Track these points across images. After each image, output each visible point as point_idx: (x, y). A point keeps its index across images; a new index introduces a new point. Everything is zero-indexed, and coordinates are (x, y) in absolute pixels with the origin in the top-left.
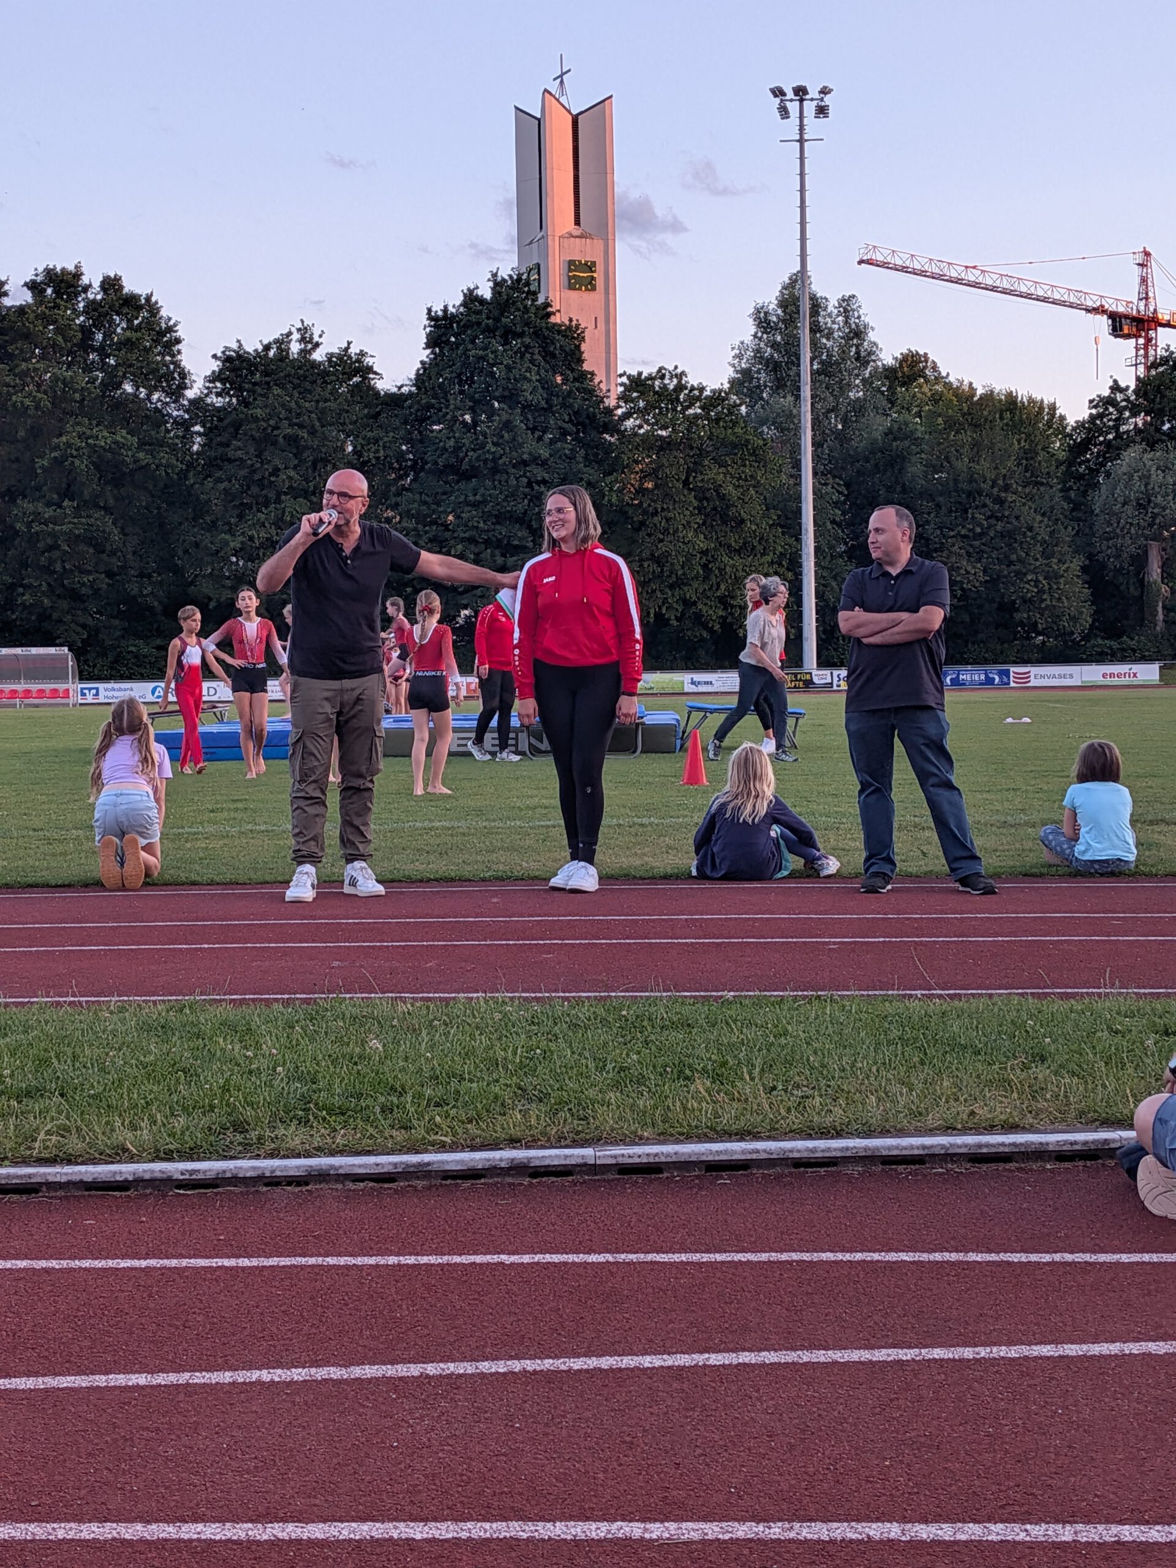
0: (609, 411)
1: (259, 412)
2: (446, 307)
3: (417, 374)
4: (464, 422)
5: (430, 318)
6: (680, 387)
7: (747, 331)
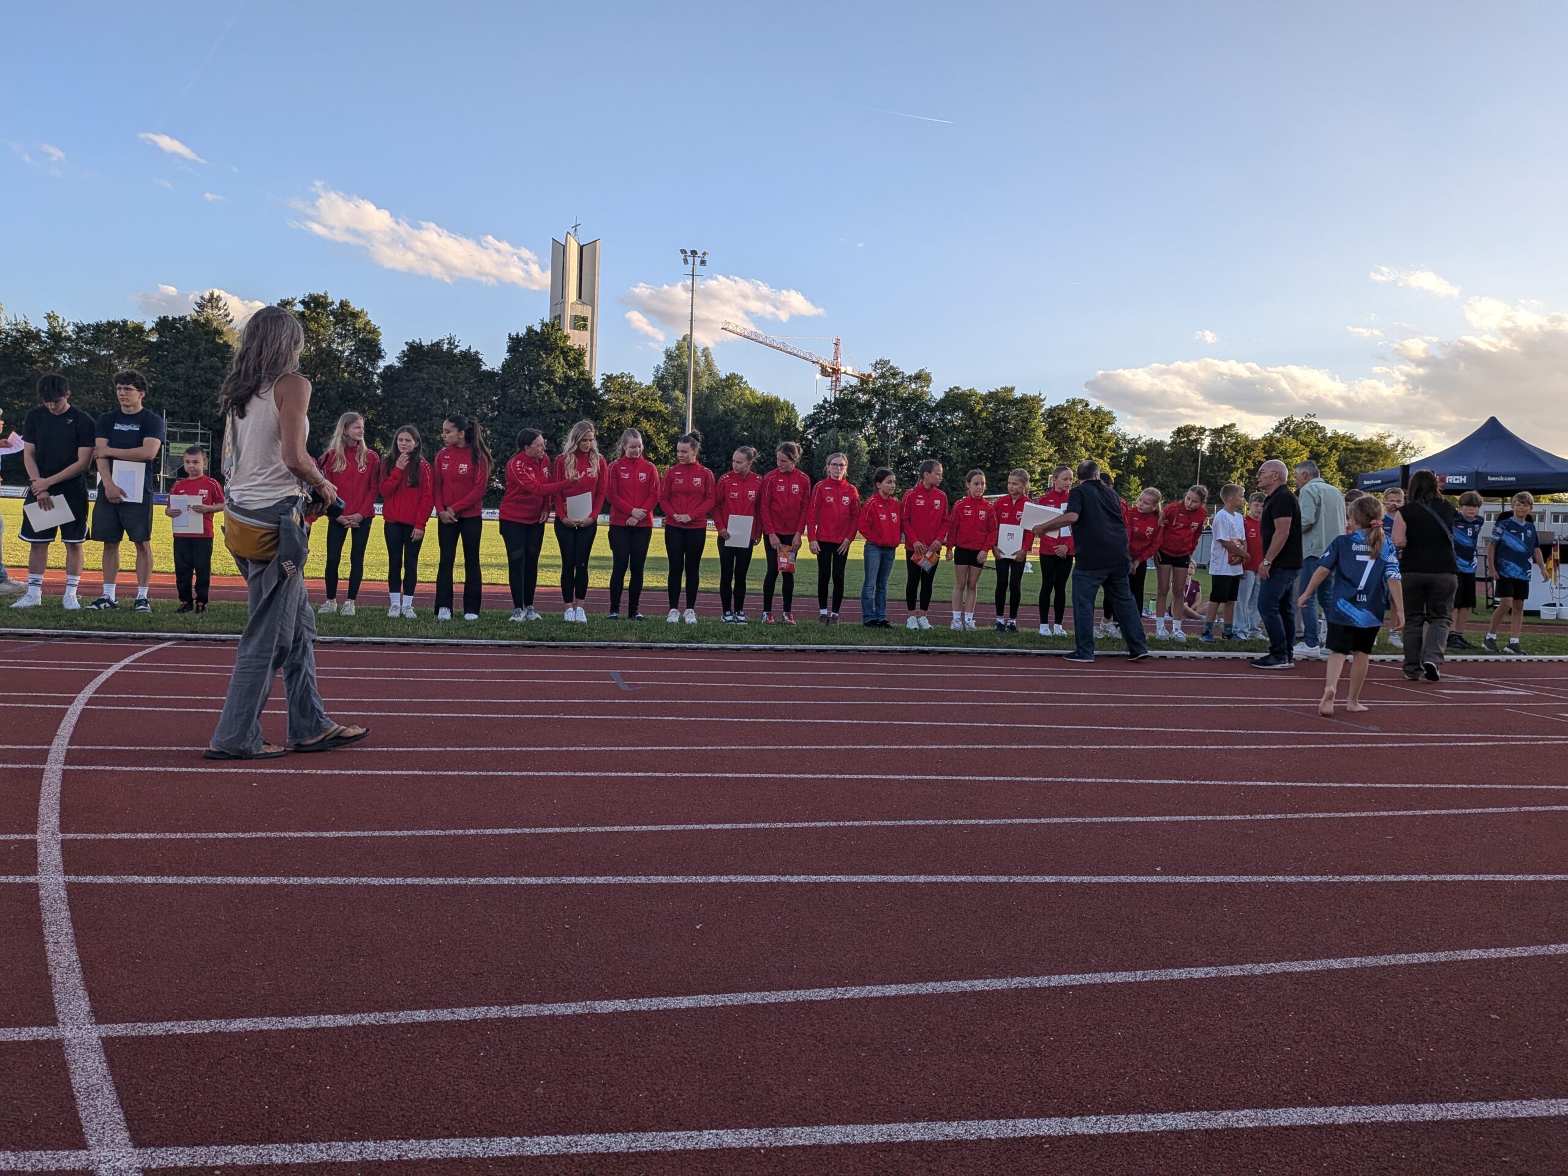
0: (596, 391)
1: (425, 376)
2: (517, 335)
3: (503, 365)
4: (525, 389)
5: (510, 338)
6: (630, 383)
7: (661, 360)
